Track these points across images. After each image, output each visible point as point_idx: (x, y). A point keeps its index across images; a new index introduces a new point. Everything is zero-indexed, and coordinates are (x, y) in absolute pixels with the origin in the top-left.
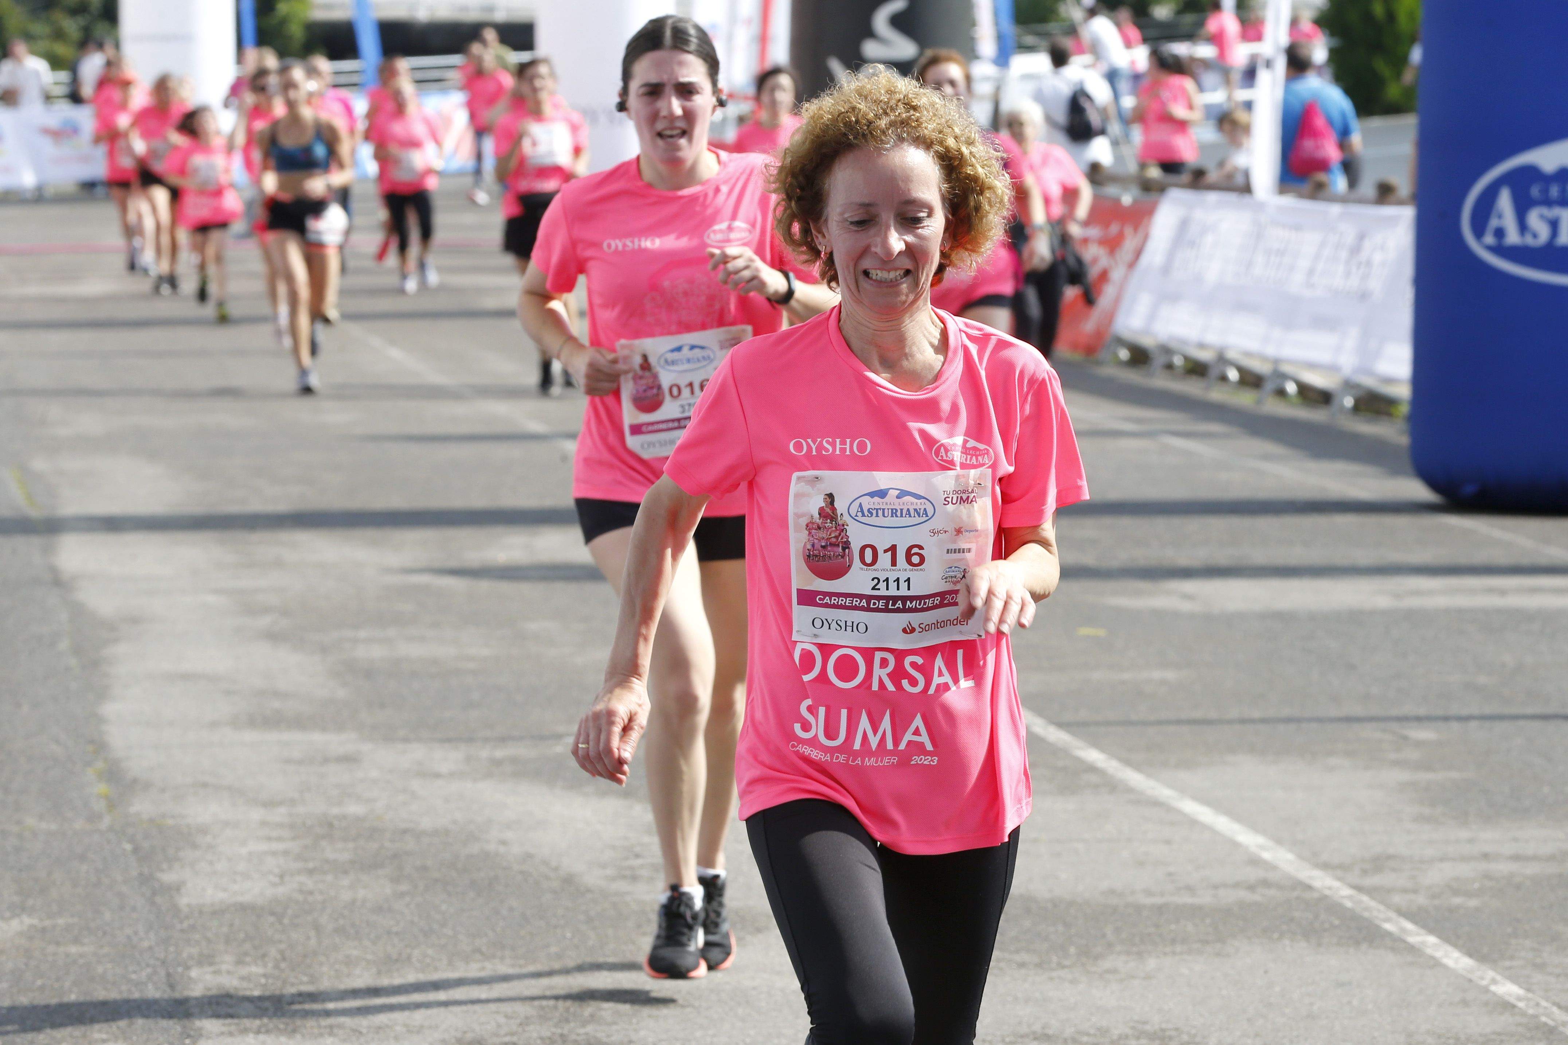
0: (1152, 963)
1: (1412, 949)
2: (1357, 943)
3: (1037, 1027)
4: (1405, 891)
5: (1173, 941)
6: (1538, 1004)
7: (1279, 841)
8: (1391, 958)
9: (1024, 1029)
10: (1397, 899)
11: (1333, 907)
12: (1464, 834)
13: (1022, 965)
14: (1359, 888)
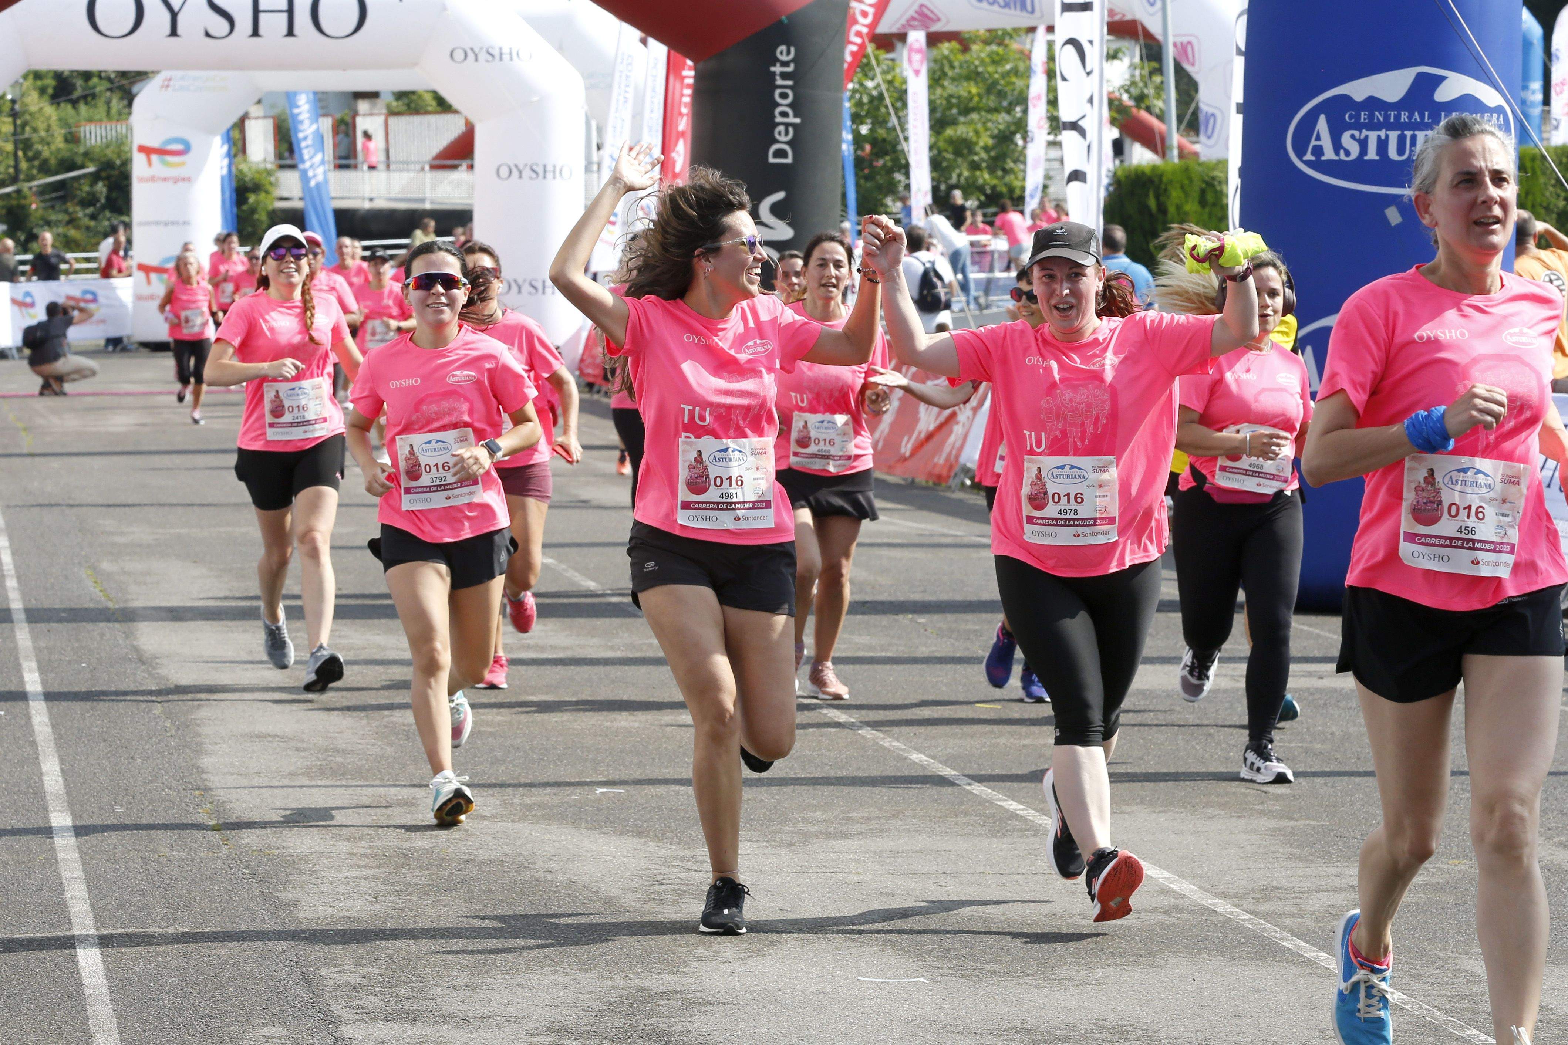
0: (1099, 973)
1: (1309, 962)
2: (1263, 958)
3: (1017, 1023)
4: (1293, 916)
5: (1113, 955)
6: (1421, 1007)
7: (1181, 875)
8: (1293, 969)
9: (1007, 1025)
10: (1288, 921)
11: (1239, 929)
12: (1332, 870)
13: (994, 973)
14: (1255, 914)
